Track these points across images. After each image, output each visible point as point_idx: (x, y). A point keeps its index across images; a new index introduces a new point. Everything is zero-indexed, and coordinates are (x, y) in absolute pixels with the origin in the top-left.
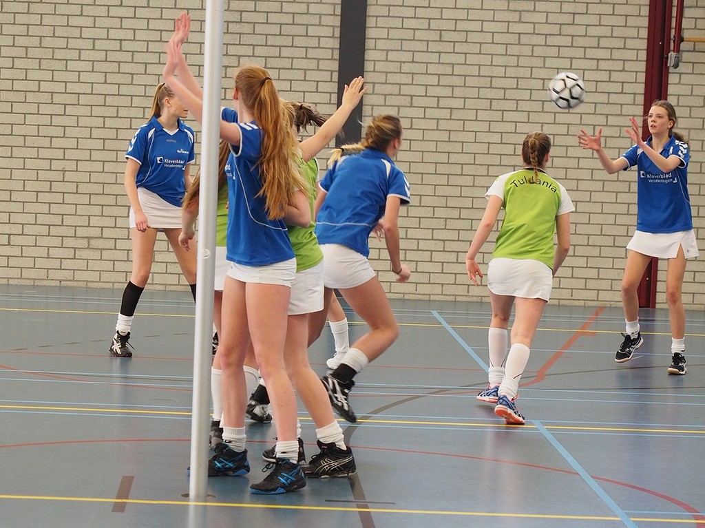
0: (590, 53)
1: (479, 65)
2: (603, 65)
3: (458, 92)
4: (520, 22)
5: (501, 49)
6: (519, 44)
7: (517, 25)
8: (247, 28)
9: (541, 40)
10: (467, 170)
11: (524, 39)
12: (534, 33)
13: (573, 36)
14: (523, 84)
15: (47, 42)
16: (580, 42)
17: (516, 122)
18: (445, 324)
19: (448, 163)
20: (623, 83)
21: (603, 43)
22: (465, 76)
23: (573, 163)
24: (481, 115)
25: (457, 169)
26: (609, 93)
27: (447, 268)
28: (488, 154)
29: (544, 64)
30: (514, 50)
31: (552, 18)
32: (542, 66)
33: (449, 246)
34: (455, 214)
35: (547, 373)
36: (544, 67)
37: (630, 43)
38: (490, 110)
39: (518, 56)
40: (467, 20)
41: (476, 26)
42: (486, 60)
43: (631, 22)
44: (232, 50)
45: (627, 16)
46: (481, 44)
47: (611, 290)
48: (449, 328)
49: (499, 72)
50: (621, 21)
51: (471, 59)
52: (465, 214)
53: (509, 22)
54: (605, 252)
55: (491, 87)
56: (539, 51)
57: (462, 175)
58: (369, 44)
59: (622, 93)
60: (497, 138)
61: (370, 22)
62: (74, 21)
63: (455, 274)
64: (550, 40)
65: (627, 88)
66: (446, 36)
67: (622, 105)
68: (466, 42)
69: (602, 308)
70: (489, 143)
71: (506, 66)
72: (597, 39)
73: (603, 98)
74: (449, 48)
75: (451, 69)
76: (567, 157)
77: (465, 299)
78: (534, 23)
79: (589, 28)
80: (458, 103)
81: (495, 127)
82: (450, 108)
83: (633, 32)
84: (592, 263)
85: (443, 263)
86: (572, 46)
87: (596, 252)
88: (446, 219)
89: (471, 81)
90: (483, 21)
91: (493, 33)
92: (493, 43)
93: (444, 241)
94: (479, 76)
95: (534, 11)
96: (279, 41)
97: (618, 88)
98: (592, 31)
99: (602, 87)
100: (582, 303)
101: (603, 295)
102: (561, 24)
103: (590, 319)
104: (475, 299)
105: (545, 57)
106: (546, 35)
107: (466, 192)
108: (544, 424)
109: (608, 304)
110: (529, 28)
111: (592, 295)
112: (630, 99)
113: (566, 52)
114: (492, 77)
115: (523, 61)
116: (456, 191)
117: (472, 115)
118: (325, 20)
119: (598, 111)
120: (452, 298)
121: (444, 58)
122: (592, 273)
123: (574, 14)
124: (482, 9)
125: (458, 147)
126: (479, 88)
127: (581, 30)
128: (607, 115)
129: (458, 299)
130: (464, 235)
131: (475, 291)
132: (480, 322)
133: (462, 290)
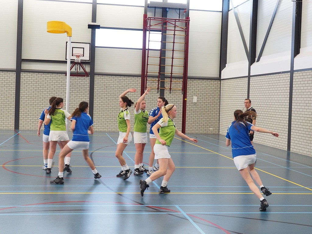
3: (110, 96)
6: (120, 88)
7: (119, 85)
8: (74, 86)
9: (123, 88)
10: (111, 109)
15: (39, 88)
19: (108, 108)
22: (111, 94)
24: (114, 100)
31: (125, 84)
33: (109, 122)
34: (110, 117)
40: (111, 84)
41: (113, 85)
42: (114, 91)
44: (71, 90)
45: (137, 84)
46: (113, 88)
48: (109, 136)
51: (112, 91)
58: (95, 88)
61: (95, 85)
62: (44, 85)
66: (107, 87)
68: (111, 88)
73: (134, 97)
74: (108, 89)
75: (108, 93)
78: (122, 85)
80: (110, 98)
82: (108, 99)
83: (139, 86)
85: (108, 125)
88: (108, 118)
92: (115, 88)
94: (113, 94)
95: (122, 83)
96: (79, 88)
116: (110, 113)
117: (112, 100)
118: (87, 85)
120: (109, 131)
121: (107, 91)
123: (129, 83)
124: (113, 83)
126: (113, 96)
130: (111, 120)
131: (113, 130)
132: (114, 135)
133: (111, 130)
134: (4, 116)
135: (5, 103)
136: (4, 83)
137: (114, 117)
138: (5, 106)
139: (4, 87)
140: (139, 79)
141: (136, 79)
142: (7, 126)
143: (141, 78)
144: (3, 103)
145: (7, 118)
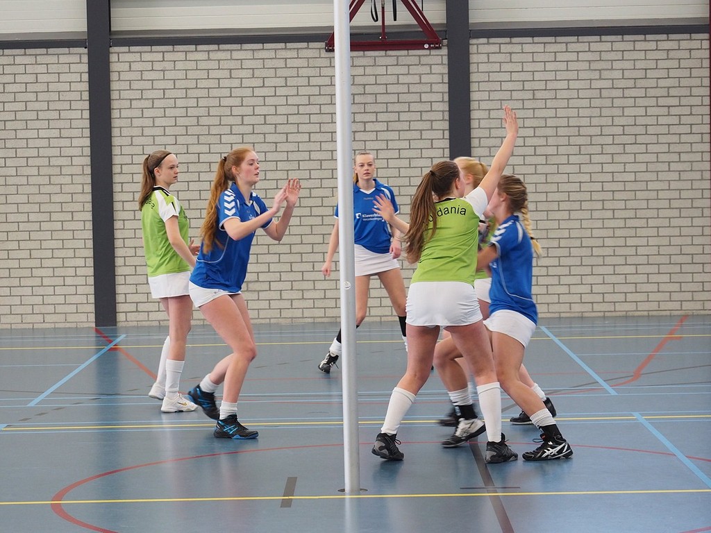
0: (662, 102)
1: (568, 117)
2: (673, 111)
3: (551, 141)
4: (600, 79)
5: (586, 103)
6: (601, 97)
7: (598, 82)
8: (370, 99)
9: (618, 93)
10: (563, 206)
11: (605, 93)
12: (613, 88)
13: (646, 88)
14: (606, 131)
15: (203, 121)
16: (652, 92)
17: (602, 163)
18: (552, 337)
19: (547, 201)
20: (691, 125)
21: (673, 92)
22: (557, 127)
23: (653, 195)
24: (573, 159)
25: (555, 206)
26: (680, 134)
27: (551, 290)
28: (580, 191)
29: (623, 112)
30: (596, 103)
31: (627, 74)
32: (621, 114)
33: (552, 271)
34: (555, 244)
35: (642, 372)
36: (623, 116)
37: (695, 91)
38: (580, 154)
39: (601, 108)
40: (556, 80)
41: (564, 85)
42: (573, 112)
43: (695, 73)
44: (359, 118)
45: (691, 68)
46: (568, 99)
47: (693, 300)
48: (556, 340)
49: (585, 122)
50: (687, 73)
51: (561, 113)
52: (563, 243)
53: (591, 80)
54: (686, 268)
55: (579, 135)
56: (617, 102)
57: (559, 210)
58: (474, 105)
59: (691, 133)
60: (587, 178)
61: (474, 87)
62: (225, 102)
63: (559, 294)
64: (627, 93)
65: (695, 129)
66: (538, 95)
67: (691, 143)
68: (556, 98)
69: (686, 316)
70: (580, 182)
71: (590, 117)
72: (666, 89)
73: (675, 139)
74: (541, 104)
75: (544, 122)
76: (647, 190)
77: (568, 315)
78: (613, 79)
79: (659, 80)
80: (552, 150)
81: (585, 168)
82: (546, 155)
83: (697, 82)
84: (675, 278)
85: (547, 285)
86: (646, 97)
87: (677, 269)
88: (548, 248)
89: (561, 131)
90: (568, 80)
91: (578, 90)
92: (578, 98)
93: (547, 267)
94: (568, 126)
95: (612, 69)
96: (397, 107)
97: (687, 129)
98: (662, 83)
99: (673, 129)
100: (646, 313)
101: (686, 306)
102: (635, 79)
103: (676, 326)
104: (577, 315)
105: (623, 107)
106: (623, 88)
107: (563, 225)
108: (643, 415)
109: (690, 313)
110: (608, 84)
111: (677, 305)
112: (697, 138)
113: (640, 102)
114: (579, 127)
115: (605, 112)
116: (555, 225)
117: (564, 159)
118: (435, 88)
119: (671, 150)
120: (557, 315)
121: (538, 113)
122: (676, 287)
123: (646, 69)
124: (567, 70)
125: (554, 187)
126: (569, 136)
127: (653, 83)
128: (679, 153)
129: (563, 315)
130: (564, 261)
131: (576, 308)
132: (582, 334)
133: (565, 308)
134: (46, 263)
135: (46, 198)
136: (37, 106)
137: (578, 243)
138: (45, 217)
139: (38, 124)
140: (696, 44)
141: (684, 44)
142: (60, 309)
143: (706, 36)
144: (38, 198)
145: (58, 272)
